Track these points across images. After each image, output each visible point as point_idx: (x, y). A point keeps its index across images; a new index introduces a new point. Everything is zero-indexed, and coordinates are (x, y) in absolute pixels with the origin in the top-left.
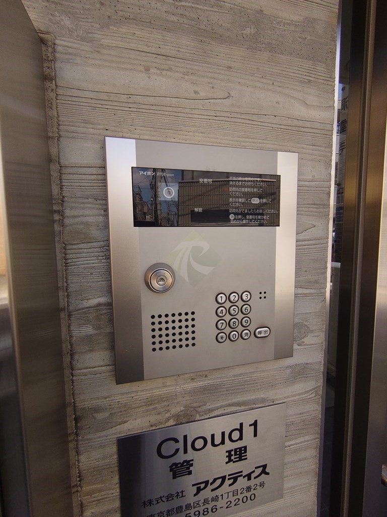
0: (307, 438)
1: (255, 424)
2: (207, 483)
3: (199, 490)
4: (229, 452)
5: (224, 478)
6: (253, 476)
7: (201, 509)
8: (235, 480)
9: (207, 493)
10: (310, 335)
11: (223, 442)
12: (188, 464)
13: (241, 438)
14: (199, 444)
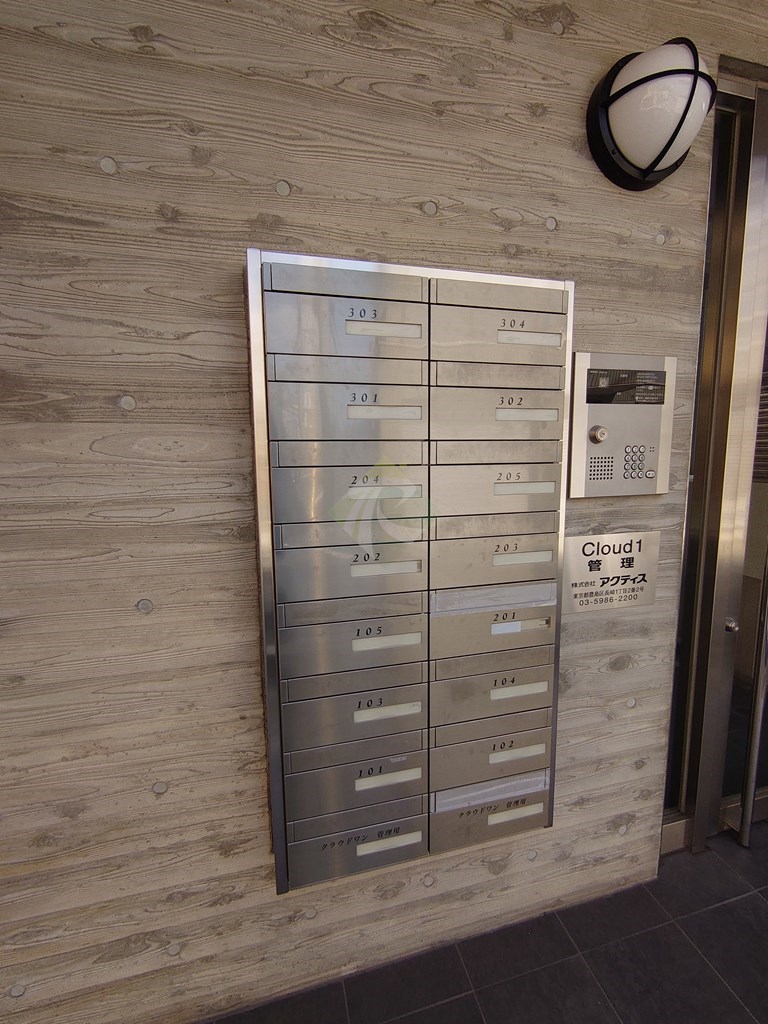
0: (673, 560)
1: (640, 542)
2: (608, 578)
3: (604, 583)
4: (623, 559)
5: (618, 578)
6: (637, 580)
7: (604, 597)
8: (626, 580)
9: (607, 587)
10: (678, 483)
11: (619, 552)
12: (598, 562)
13: (630, 551)
14: (606, 550)
